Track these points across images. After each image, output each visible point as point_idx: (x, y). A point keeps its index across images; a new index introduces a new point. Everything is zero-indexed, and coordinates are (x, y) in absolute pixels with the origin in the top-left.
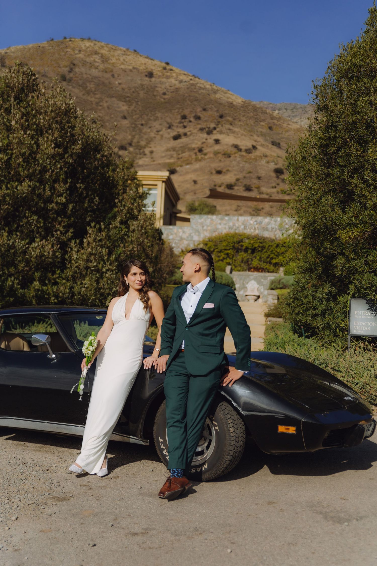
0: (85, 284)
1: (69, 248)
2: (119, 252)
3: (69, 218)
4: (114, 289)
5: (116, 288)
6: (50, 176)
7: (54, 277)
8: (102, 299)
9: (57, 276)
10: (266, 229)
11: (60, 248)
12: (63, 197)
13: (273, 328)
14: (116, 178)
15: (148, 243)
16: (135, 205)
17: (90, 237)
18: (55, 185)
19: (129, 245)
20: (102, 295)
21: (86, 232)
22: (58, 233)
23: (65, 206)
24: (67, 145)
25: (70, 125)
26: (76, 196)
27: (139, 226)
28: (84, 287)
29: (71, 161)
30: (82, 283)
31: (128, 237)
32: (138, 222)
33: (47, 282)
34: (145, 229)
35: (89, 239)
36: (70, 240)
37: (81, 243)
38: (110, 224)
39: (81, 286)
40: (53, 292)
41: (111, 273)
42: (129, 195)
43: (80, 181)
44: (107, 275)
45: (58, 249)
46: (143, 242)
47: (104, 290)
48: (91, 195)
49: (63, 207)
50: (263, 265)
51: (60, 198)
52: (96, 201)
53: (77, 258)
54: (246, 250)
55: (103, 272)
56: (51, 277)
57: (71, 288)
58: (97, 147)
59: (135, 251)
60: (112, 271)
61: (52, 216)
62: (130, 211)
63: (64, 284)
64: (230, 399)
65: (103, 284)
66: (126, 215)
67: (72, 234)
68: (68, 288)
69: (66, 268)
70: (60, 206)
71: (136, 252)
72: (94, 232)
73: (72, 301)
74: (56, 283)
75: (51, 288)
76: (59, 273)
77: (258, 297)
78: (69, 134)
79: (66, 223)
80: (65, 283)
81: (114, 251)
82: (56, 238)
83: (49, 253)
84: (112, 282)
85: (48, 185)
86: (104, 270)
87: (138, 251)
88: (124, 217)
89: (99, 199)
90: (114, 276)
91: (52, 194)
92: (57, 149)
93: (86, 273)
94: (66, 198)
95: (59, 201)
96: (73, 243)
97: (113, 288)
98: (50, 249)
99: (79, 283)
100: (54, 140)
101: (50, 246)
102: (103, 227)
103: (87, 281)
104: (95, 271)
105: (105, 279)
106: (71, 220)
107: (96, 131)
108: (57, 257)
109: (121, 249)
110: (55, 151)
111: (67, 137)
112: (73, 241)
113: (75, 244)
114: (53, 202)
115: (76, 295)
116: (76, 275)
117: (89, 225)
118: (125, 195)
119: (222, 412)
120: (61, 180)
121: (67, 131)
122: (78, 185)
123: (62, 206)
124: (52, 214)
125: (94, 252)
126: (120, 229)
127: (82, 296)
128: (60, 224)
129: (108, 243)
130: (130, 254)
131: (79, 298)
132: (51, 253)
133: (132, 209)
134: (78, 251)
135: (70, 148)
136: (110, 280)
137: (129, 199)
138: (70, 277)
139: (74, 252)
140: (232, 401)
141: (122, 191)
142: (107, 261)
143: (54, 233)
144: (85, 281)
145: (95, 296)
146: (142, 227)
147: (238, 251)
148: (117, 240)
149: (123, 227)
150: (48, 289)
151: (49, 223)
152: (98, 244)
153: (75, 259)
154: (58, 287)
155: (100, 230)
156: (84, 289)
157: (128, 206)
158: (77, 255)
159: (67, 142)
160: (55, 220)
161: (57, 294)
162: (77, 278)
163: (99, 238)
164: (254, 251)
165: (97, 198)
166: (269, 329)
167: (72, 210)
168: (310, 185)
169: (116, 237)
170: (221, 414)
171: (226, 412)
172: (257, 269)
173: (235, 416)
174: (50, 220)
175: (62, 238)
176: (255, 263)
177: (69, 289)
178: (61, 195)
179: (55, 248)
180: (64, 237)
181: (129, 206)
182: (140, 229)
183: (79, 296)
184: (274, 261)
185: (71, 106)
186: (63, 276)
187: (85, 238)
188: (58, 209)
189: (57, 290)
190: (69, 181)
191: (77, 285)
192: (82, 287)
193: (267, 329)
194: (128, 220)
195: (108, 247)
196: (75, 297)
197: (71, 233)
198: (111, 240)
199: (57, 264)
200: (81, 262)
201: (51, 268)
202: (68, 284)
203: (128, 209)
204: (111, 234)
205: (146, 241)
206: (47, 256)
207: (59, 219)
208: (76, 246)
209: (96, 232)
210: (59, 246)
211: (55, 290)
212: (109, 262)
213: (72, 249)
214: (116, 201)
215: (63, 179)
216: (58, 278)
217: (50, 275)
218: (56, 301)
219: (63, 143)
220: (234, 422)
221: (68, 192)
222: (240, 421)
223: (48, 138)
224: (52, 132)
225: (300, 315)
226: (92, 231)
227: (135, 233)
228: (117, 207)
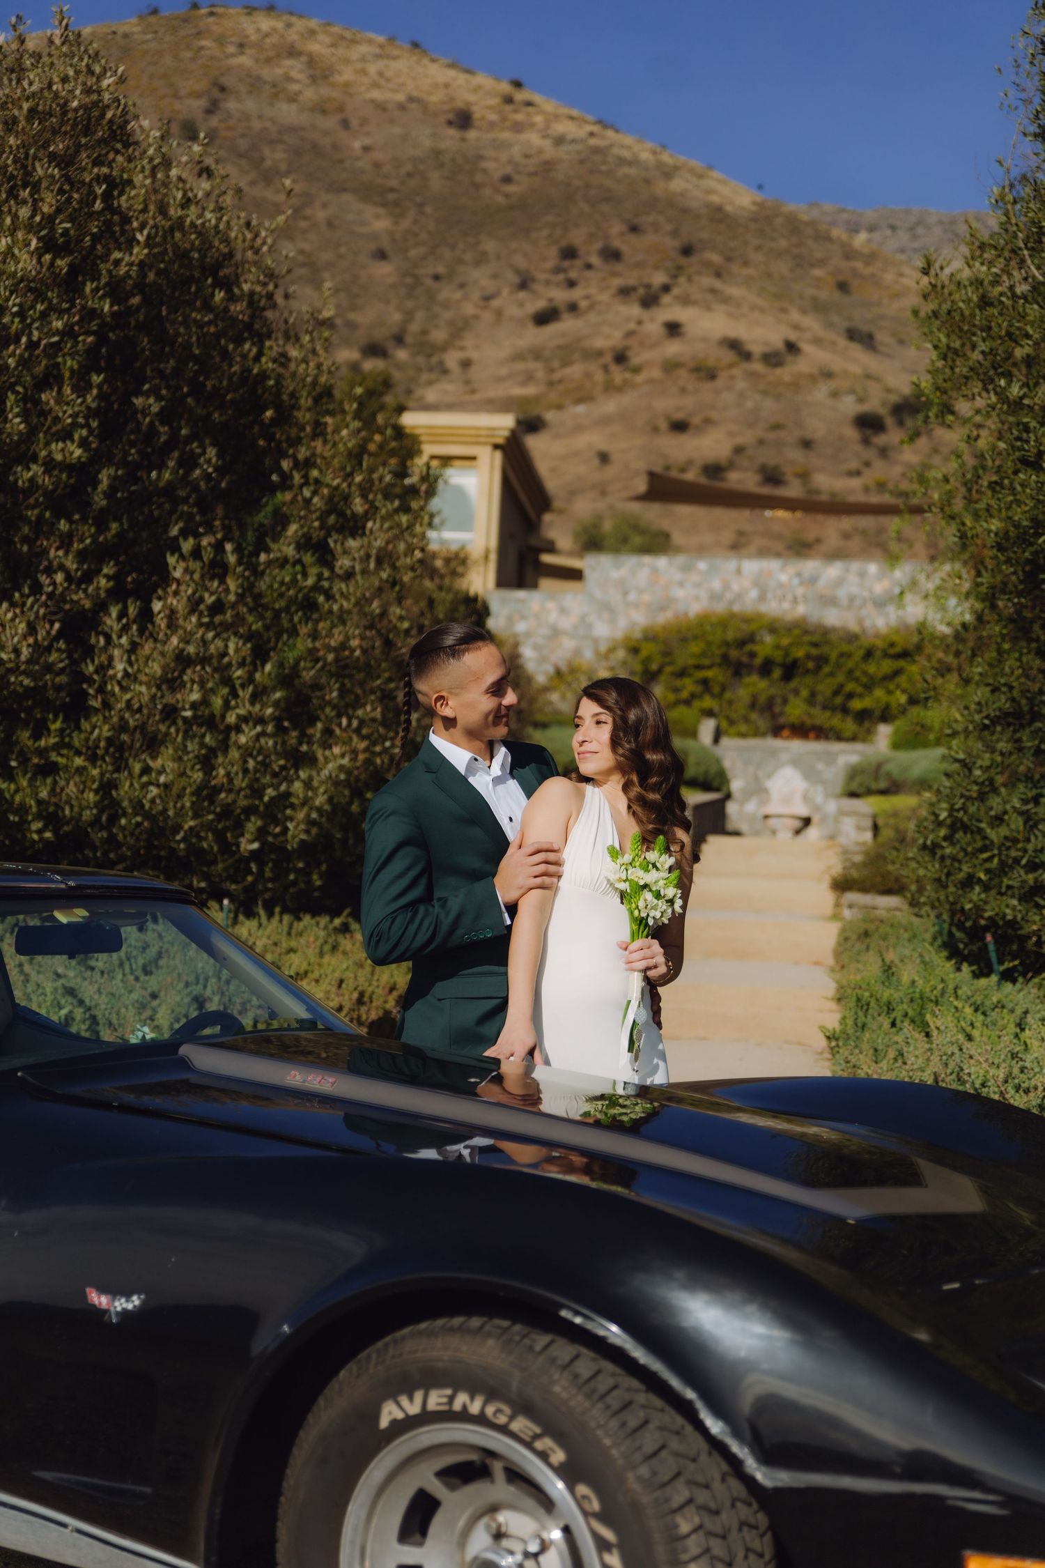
0: (160, 773)
1: (98, 634)
2: (291, 656)
3: (101, 523)
4: (270, 792)
5: (276, 788)
6: (24, 363)
7: (43, 743)
8: (226, 829)
9: (52, 741)
10: (829, 601)
11: (60, 634)
12: (73, 441)
13: (866, 934)
14: (290, 385)
15: (401, 618)
16: (358, 479)
17: (176, 593)
18: (43, 397)
19: (331, 629)
20: (227, 812)
21: (164, 577)
22: (59, 577)
23: (84, 473)
24: (93, 247)
25: (105, 170)
26: (132, 444)
27: (368, 556)
28: (158, 786)
29: (106, 308)
30: (146, 770)
31: (329, 597)
32: (366, 539)
33: (13, 764)
34: (394, 567)
35: (173, 601)
36: (101, 606)
37: (146, 615)
38: (261, 546)
39: (145, 779)
40: (40, 803)
41: (259, 729)
42: (335, 444)
43: (146, 387)
44: (243, 739)
45: (57, 638)
46: (384, 614)
47: (231, 797)
48: (189, 440)
49: (72, 481)
50: (821, 717)
51: (60, 445)
52: (209, 461)
53: (126, 674)
54: (766, 669)
55: (229, 728)
56: (30, 743)
57: (107, 787)
58: (218, 266)
59: (353, 651)
60: (261, 721)
61: (32, 514)
62: (337, 503)
63: (80, 770)
64: (690, 1394)
65: (228, 774)
66: (322, 519)
67: (111, 584)
68: (95, 786)
69: (88, 712)
70: (64, 476)
71: (358, 653)
72: (192, 573)
73: (112, 838)
74: (49, 769)
75: (30, 785)
76: (62, 731)
77: (807, 822)
78: (98, 205)
79: (88, 541)
80: (84, 768)
81: (274, 649)
82: (51, 596)
83: (17, 651)
84: (265, 765)
85: (18, 393)
86: (231, 718)
87: (364, 651)
88: (316, 524)
89: (219, 456)
90: (271, 743)
91: (32, 432)
92: (48, 257)
93: (167, 734)
94: (83, 443)
95: (59, 457)
96: (114, 615)
97: (264, 788)
98: (25, 637)
99: (137, 768)
100: (41, 226)
101: (22, 627)
102: (232, 559)
103: (165, 761)
104: (200, 725)
105: (235, 754)
106: (109, 529)
107: (212, 206)
108: (49, 668)
109: (303, 644)
110: (39, 262)
111: (91, 215)
112: (114, 611)
113: (119, 618)
114: (35, 458)
115: (125, 814)
116: (125, 737)
117: (176, 549)
118: (318, 444)
119: (644, 1471)
120: (67, 374)
121: (91, 192)
122: (138, 401)
123: (69, 477)
124: (33, 508)
125: (191, 649)
126: (298, 568)
127: (147, 816)
128: (66, 542)
129: (250, 619)
130: (337, 660)
131: (138, 824)
132: (25, 652)
133: (347, 498)
134: (134, 647)
135: (105, 258)
136: (255, 758)
137: (333, 457)
138: (102, 744)
139: (117, 653)
140: (699, 1405)
141: (308, 429)
142: (243, 686)
143: (44, 579)
144: (160, 761)
145: (196, 816)
146: (379, 562)
147: (738, 670)
148: (287, 609)
149: (308, 558)
150: (17, 791)
151: (25, 539)
152: (206, 620)
153: (119, 675)
154: (55, 782)
155: (218, 569)
156: (154, 791)
157: (328, 486)
158: (130, 663)
159: (94, 236)
160: (41, 528)
161: (51, 809)
162: (131, 747)
163: (210, 599)
164: (791, 670)
165: (212, 452)
166: (854, 937)
167: (110, 494)
168: (1015, 391)
169: (281, 595)
170: (640, 1479)
171: (668, 1465)
172: (801, 731)
173: (717, 1485)
174: (26, 530)
175: (75, 597)
176: (796, 710)
177: (96, 792)
178: (66, 435)
179: (41, 634)
180: (81, 595)
181: (335, 483)
182: (372, 565)
183: (139, 819)
184: (857, 705)
185: (107, 97)
186: (77, 740)
187: (160, 598)
188: (57, 484)
189: (53, 792)
190: (96, 379)
191: (131, 775)
192: (150, 783)
193: (846, 939)
194: (329, 535)
195: (248, 637)
196: (123, 821)
197: (108, 578)
198: (265, 607)
199: (51, 694)
200: (144, 689)
201: (29, 711)
202: (95, 772)
203: (330, 499)
204: (262, 585)
205: (396, 611)
206: (9, 665)
207: (63, 525)
208: (125, 629)
209: (202, 576)
210: (57, 626)
211: (44, 794)
212: (251, 689)
213: (108, 638)
214: (286, 465)
215: (72, 371)
216: (57, 747)
217: (24, 736)
218: (48, 835)
219: (80, 241)
220: (709, 1524)
221: (95, 424)
222: (744, 1512)
223: (15, 217)
224: (31, 195)
225: (977, 889)
226: (186, 570)
227: (353, 582)
228: (290, 488)
